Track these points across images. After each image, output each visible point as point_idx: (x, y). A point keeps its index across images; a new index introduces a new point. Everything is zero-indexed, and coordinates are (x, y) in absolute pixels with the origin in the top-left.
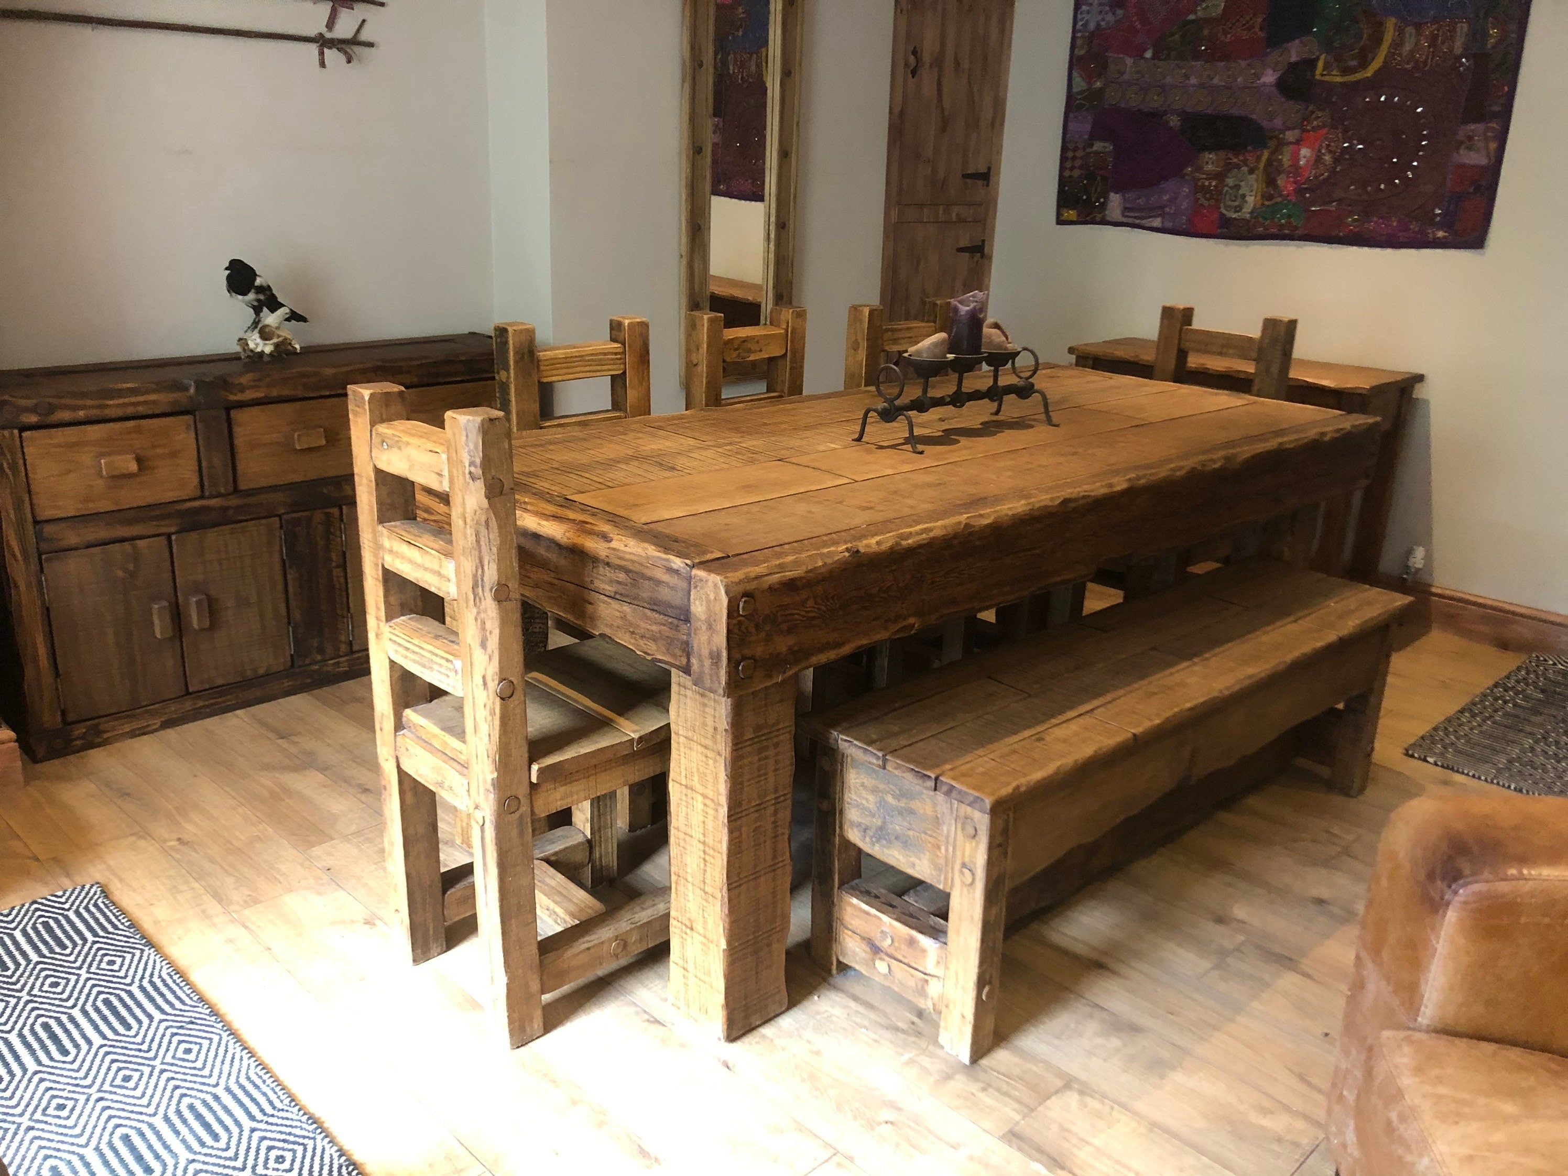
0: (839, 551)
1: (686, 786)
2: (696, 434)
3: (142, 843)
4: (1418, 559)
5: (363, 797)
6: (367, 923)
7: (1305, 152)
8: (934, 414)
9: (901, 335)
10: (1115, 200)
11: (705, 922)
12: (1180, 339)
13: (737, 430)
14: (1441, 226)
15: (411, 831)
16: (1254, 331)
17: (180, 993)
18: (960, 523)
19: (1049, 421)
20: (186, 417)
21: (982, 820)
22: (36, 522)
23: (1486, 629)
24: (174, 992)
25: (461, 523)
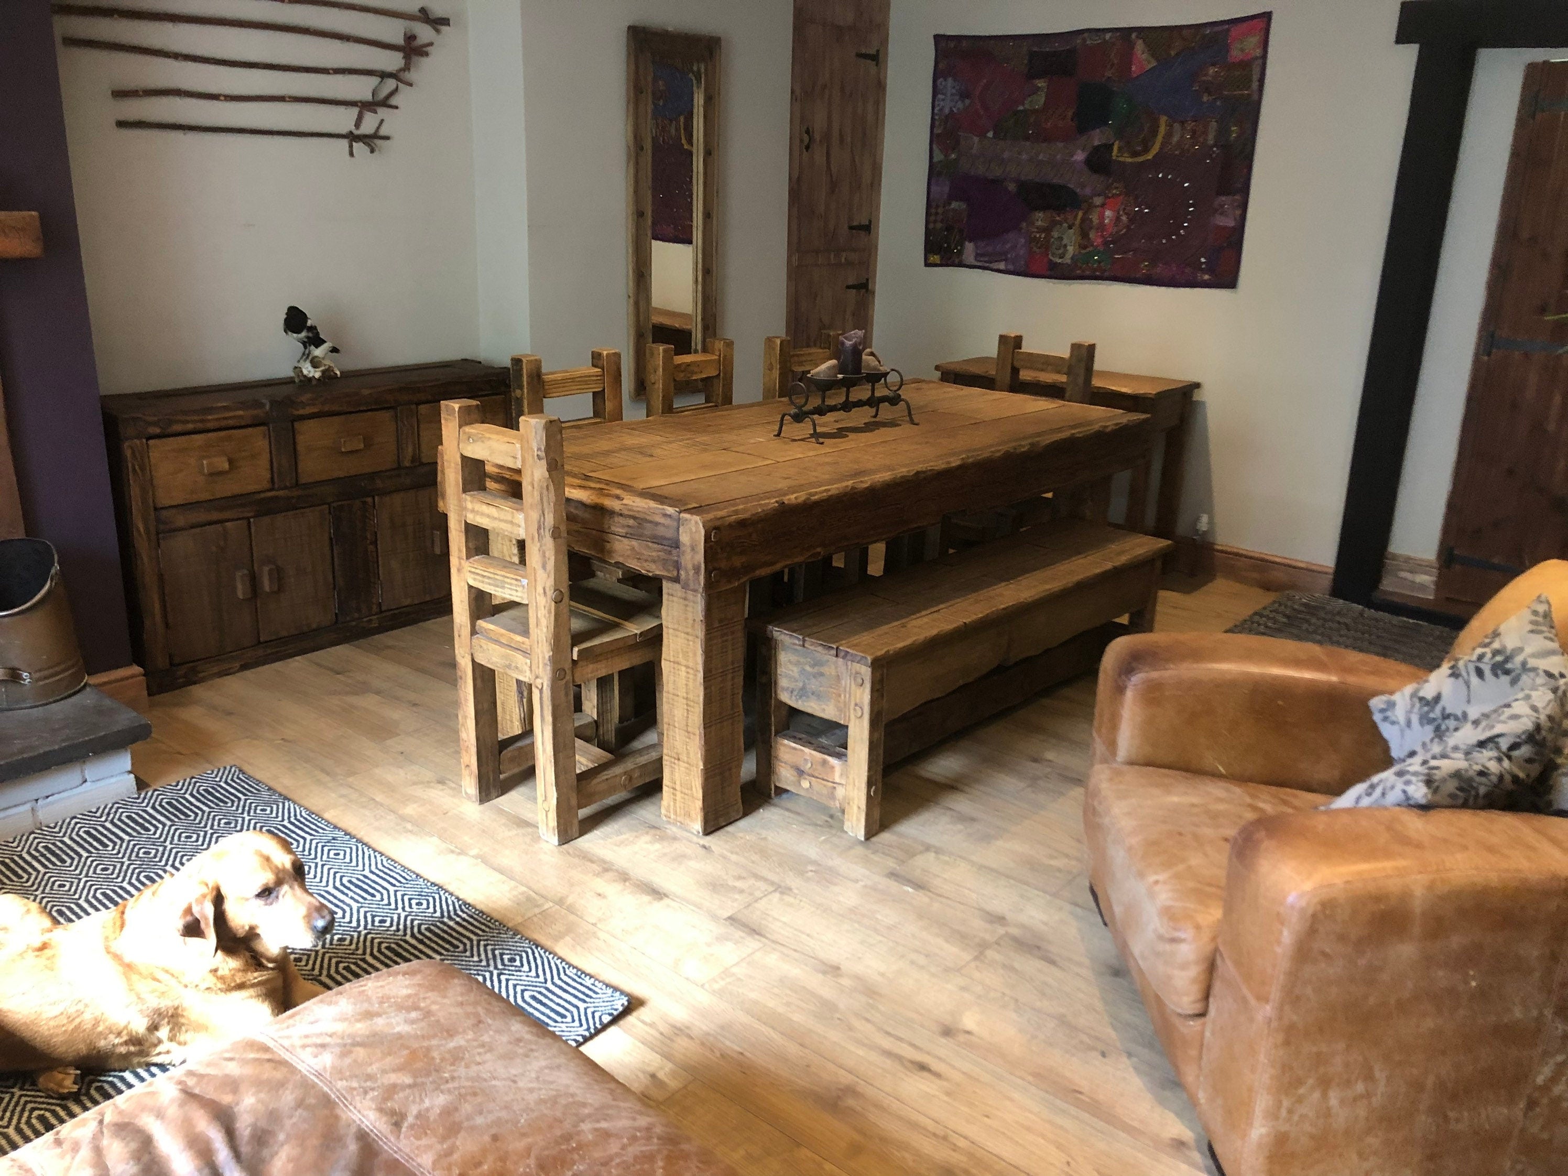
0: (772, 503)
1: (674, 662)
2: (661, 433)
3: (255, 742)
4: (1204, 523)
5: (414, 709)
6: (439, 782)
7: (1108, 213)
8: (830, 417)
9: (804, 359)
10: (969, 247)
11: (688, 753)
12: (1013, 360)
13: (690, 430)
14: (1204, 271)
15: (480, 707)
16: (1065, 353)
17: (319, 824)
18: (847, 486)
19: (912, 422)
20: (262, 428)
21: (866, 672)
22: (156, 509)
23: (1255, 575)
24: (316, 825)
25: (530, 488)
